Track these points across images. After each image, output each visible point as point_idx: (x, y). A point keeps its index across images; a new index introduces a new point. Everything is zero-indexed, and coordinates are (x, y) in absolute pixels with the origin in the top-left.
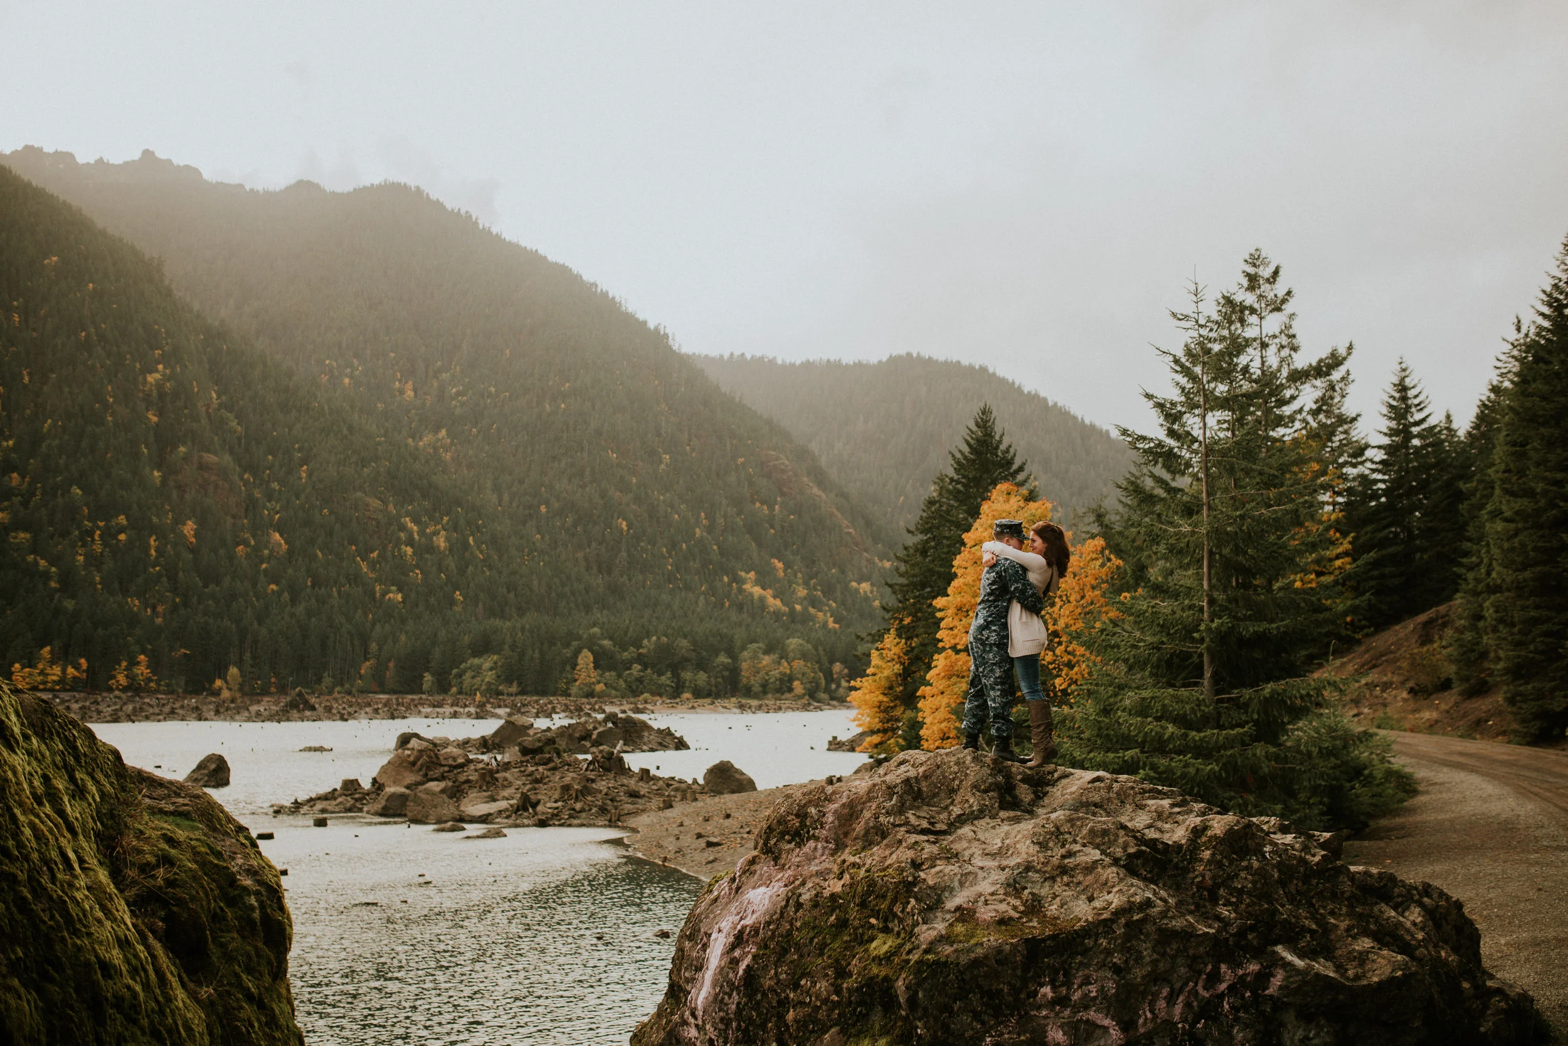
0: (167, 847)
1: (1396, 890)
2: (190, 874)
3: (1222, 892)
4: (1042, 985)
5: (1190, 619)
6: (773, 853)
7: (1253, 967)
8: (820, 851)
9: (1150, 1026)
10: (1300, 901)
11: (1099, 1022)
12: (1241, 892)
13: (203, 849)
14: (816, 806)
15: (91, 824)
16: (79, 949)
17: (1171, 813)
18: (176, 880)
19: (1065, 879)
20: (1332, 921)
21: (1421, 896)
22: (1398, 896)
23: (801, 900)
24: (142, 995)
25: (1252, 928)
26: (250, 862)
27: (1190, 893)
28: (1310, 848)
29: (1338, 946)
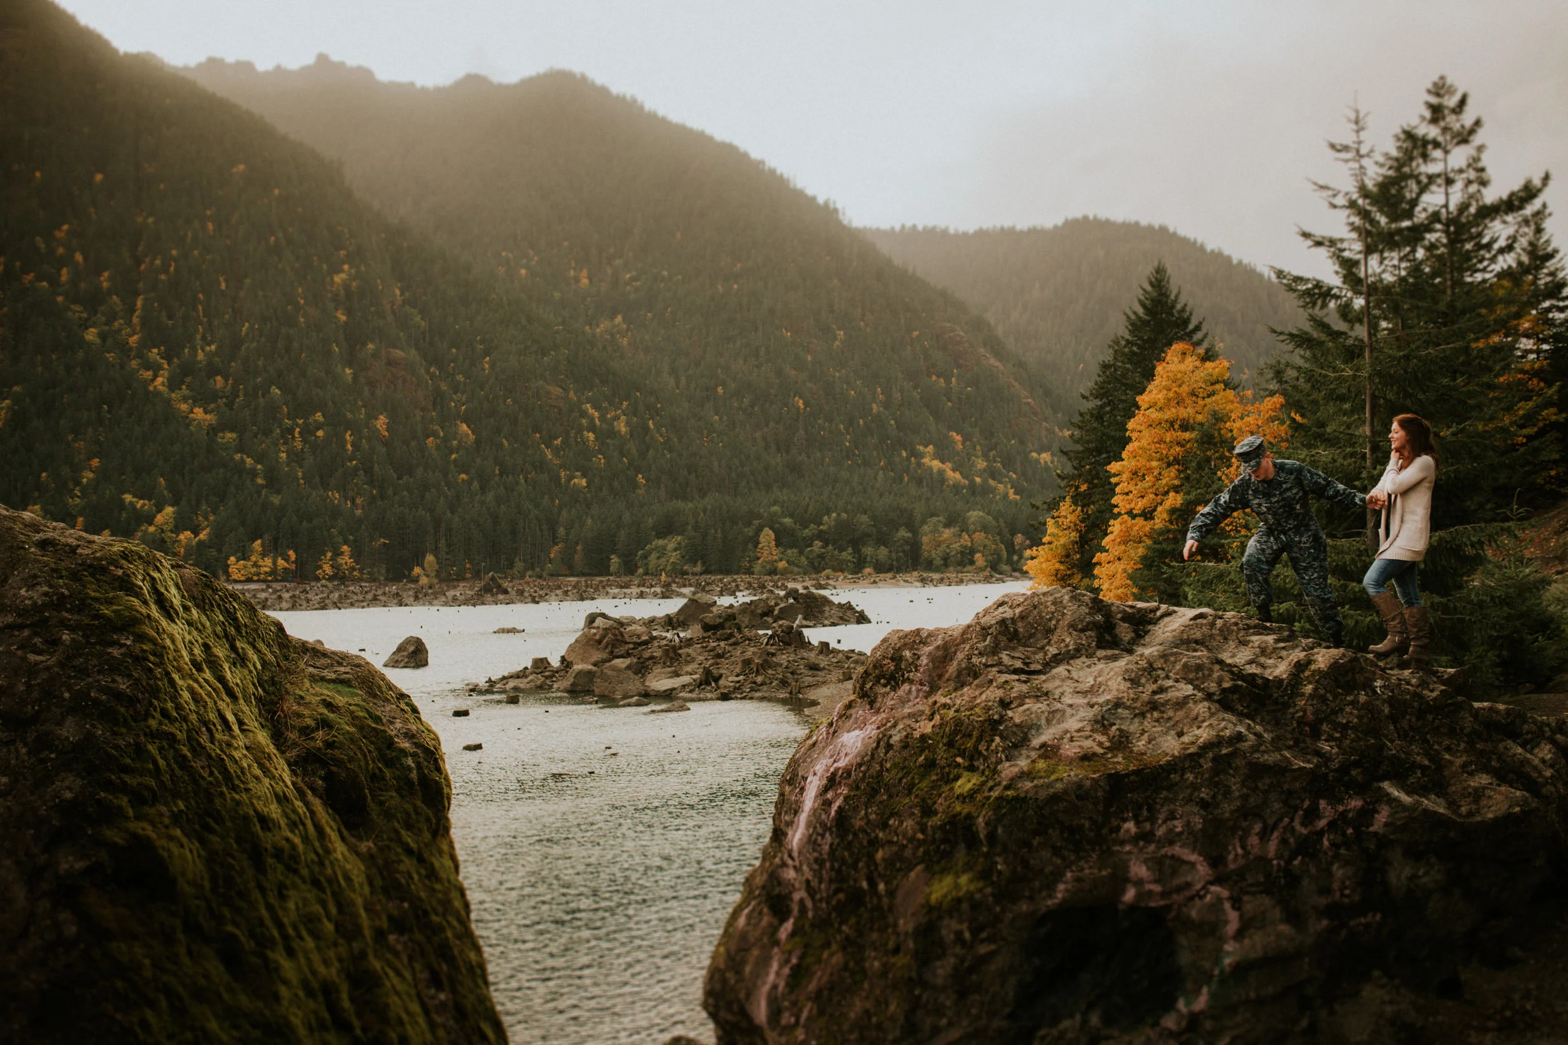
0: (326, 712)
1: (1526, 727)
2: (347, 736)
3: (1324, 727)
4: (1125, 820)
5: (1352, 467)
6: (869, 697)
7: (1356, 803)
8: (914, 694)
9: (1241, 862)
10: (1413, 737)
11: (1186, 858)
12: (1345, 727)
13: (361, 714)
14: (911, 649)
15: (251, 689)
16: (238, 803)
17: (1275, 649)
18: (334, 742)
19: (1156, 714)
20: (1447, 757)
21: (1554, 732)
22: (1527, 733)
23: (892, 742)
24: (301, 847)
25: (1356, 764)
26: (410, 726)
27: (1289, 728)
28: (1428, 684)
29: (1452, 781)
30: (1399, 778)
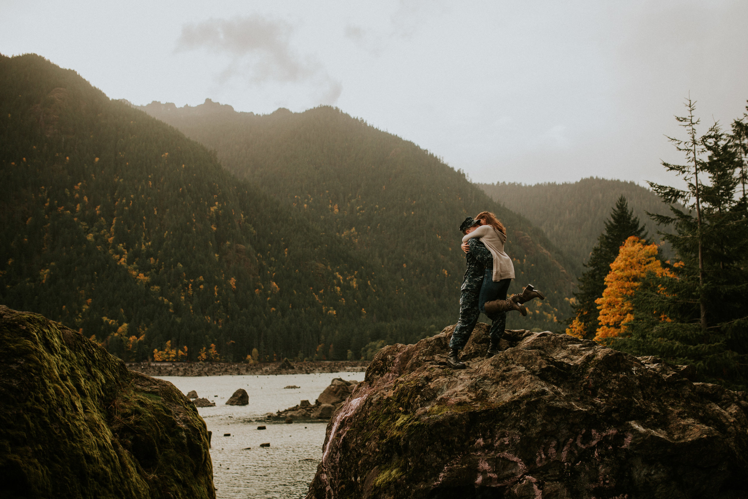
0: (139, 406)
1: (724, 396)
2: (148, 419)
3: (599, 390)
4: (478, 438)
6: (369, 381)
7: (612, 431)
8: (391, 378)
9: (544, 463)
10: (653, 398)
11: (511, 459)
12: (611, 391)
13: (159, 409)
14: (391, 355)
16: (74, 448)
17: (579, 350)
18: (140, 421)
19: (504, 382)
20: (670, 408)
21: (740, 399)
22: (725, 399)
23: (372, 402)
25: (615, 411)
26: (188, 417)
27: (579, 391)
28: (667, 371)
29: (672, 422)
30: (641, 420)
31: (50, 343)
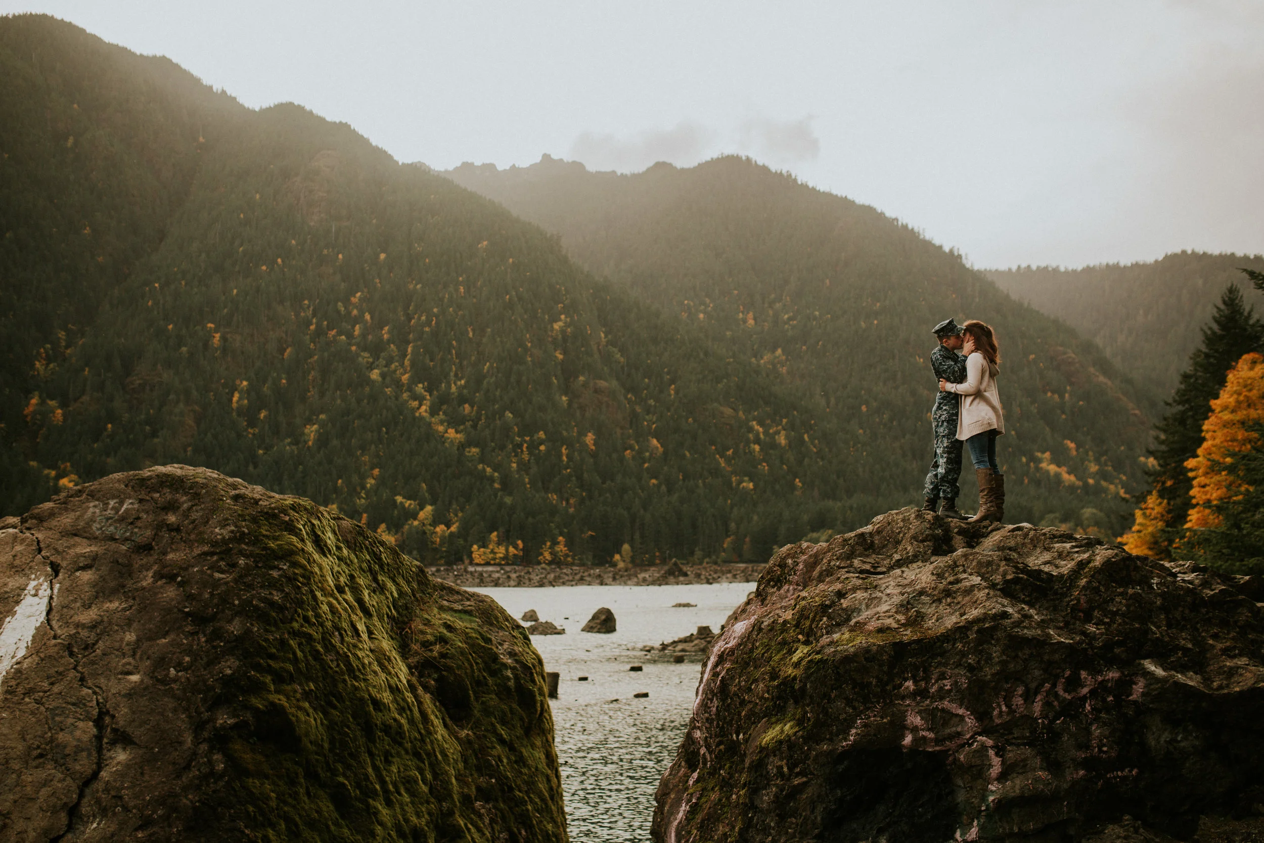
0: (445, 631)
2: (458, 650)
3: (1095, 613)
4: (906, 680)
6: (762, 595)
7: (1113, 675)
8: (791, 592)
9: (1006, 718)
10: (1185, 626)
11: (954, 711)
12: (1115, 614)
13: (474, 635)
14: (792, 558)
15: (386, 610)
16: (356, 688)
17: (1069, 553)
18: (447, 653)
19: (949, 600)
20: (1211, 642)
23: (763, 626)
24: (406, 727)
25: (1120, 644)
26: (516, 648)
27: (1063, 614)
28: (1211, 584)
29: (1211, 662)
30: (1161, 658)
31: (322, 540)
